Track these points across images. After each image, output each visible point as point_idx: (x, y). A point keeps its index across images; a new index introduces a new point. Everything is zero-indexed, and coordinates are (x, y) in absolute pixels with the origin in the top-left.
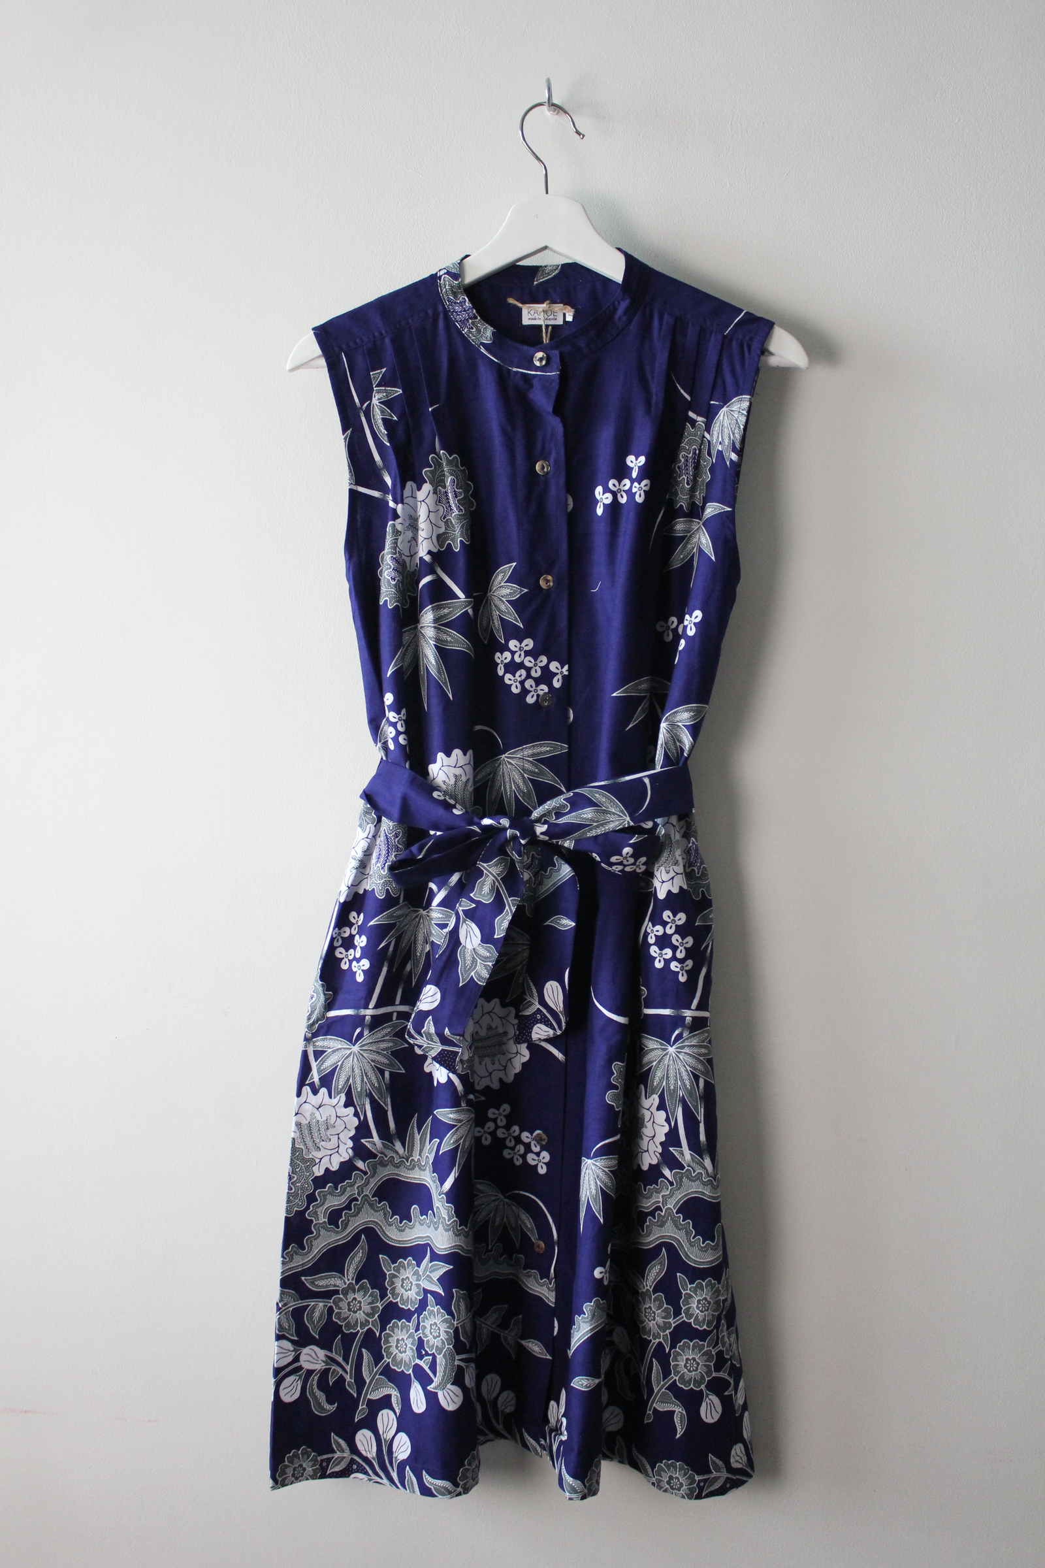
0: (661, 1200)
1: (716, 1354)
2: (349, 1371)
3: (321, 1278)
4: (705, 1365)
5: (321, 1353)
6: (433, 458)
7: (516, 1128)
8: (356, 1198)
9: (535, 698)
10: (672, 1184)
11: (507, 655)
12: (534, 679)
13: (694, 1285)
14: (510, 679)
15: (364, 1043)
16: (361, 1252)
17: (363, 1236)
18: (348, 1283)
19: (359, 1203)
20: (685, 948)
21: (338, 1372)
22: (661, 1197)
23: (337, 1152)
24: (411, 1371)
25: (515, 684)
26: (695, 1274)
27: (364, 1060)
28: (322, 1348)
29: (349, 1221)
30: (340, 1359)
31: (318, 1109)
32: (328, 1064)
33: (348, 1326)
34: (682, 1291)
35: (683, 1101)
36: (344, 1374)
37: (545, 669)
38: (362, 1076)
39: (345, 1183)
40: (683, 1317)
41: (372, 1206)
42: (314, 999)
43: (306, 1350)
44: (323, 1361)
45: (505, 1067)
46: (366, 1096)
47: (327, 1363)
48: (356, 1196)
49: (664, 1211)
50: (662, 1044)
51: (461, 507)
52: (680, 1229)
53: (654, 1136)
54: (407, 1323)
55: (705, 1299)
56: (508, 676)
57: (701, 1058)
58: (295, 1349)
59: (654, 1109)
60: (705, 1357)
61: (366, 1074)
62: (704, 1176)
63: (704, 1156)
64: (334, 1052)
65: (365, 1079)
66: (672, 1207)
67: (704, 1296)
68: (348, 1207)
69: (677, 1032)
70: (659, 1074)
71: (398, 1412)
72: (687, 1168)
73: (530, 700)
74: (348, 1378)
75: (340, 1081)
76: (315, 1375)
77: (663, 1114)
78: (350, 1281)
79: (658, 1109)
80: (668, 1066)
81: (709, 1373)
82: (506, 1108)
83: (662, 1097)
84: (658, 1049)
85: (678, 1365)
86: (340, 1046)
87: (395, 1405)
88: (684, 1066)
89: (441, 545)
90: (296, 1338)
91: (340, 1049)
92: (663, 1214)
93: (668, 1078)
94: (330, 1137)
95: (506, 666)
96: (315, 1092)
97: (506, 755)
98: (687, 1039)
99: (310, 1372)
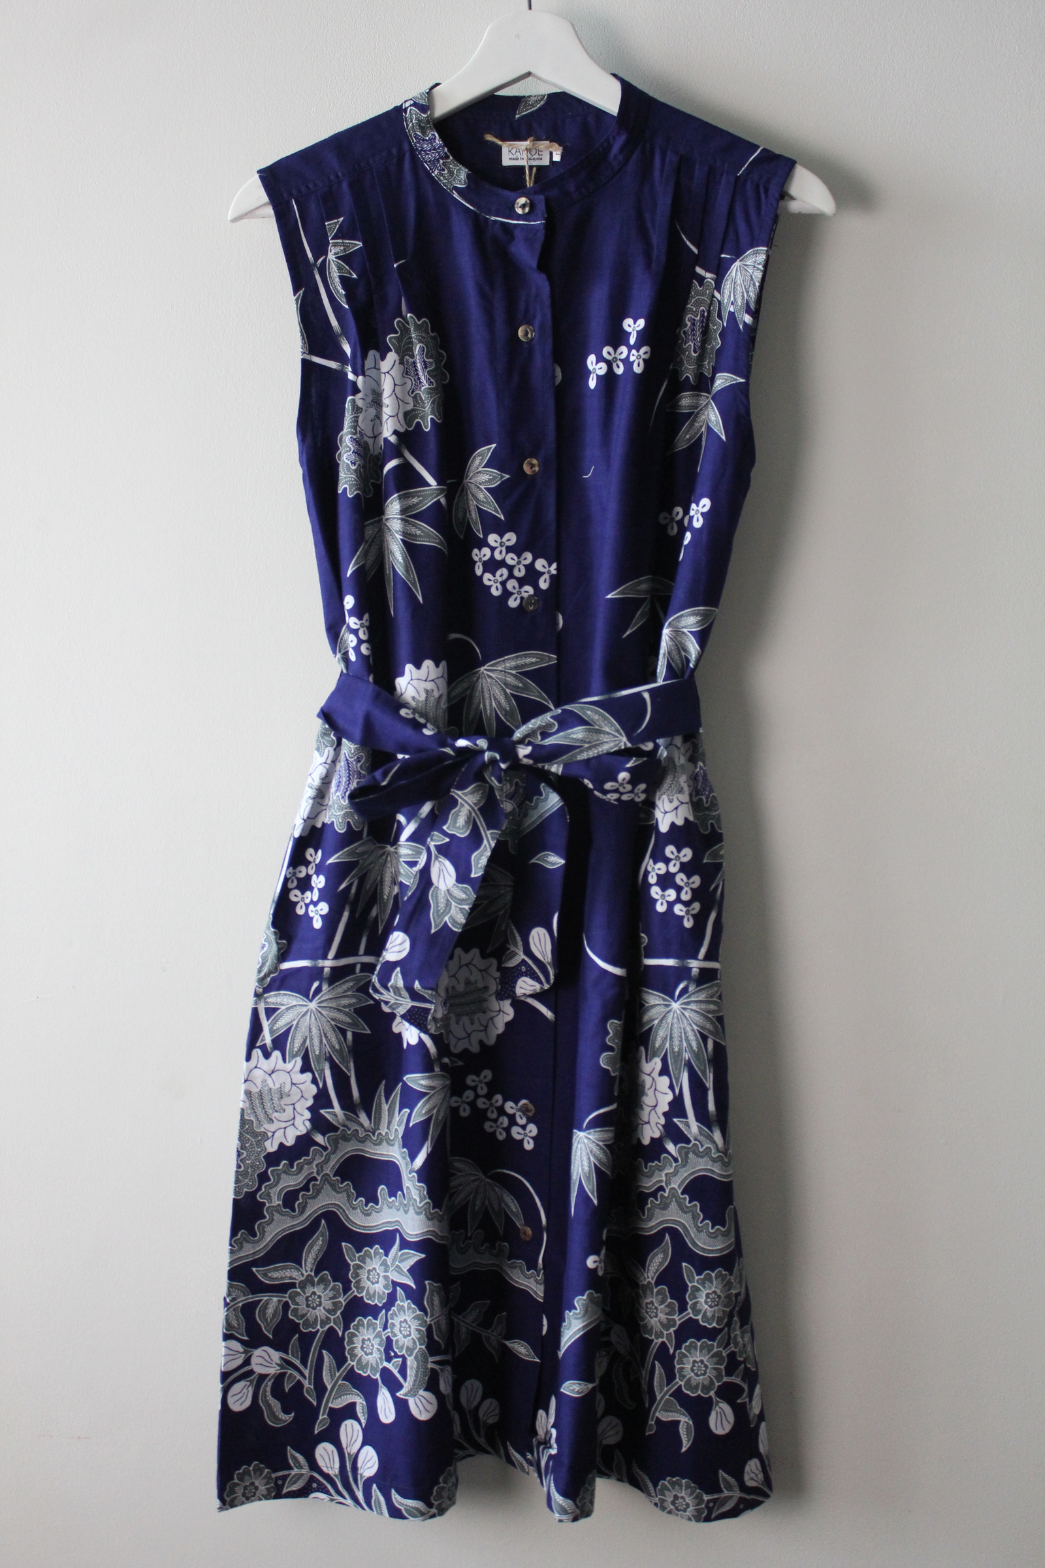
0: (664, 1178)
1: (728, 1355)
2: (307, 1375)
3: (276, 1269)
4: (715, 1369)
5: (276, 1356)
6: (399, 322)
7: (499, 1098)
8: (315, 1177)
9: (518, 601)
10: (676, 1160)
11: (486, 551)
12: (518, 579)
13: (702, 1277)
14: (489, 580)
15: (322, 999)
16: (321, 1239)
17: (323, 1221)
18: (306, 1274)
19: (318, 1183)
20: (691, 889)
21: (295, 1377)
22: (663, 1175)
23: (293, 1124)
24: (378, 1376)
25: (495, 585)
26: (703, 1264)
27: (323, 1019)
28: (276, 1349)
29: (306, 1203)
30: (297, 1363)
31: (270, 1075)
32: (282, 1023)
33: (307, 1324)
34: (688, 1283)
35: (689, 1065)
36: (302, 1379)
37: (530, 568)
38: (321, 1037)
39: (302, 1160)
40: (689, 1314)
41: (333, 1187)
42: (265, 949)
43: (258, 1352)
44: (277, 1364)
45: (486, 1027)
46: (326, 1059)
47: (282, 1367)
48: (315, 1175)
49: (667, 1191)
50: (664, 1000)
51: (432, 380)
52: (685, 1212)
53: (656, 1106)
54: (374, 1321)
55: (715, 1292)
56: (487, 576)
57: (710, 1016)
58: (245, 1350)
59: (655, 1074)
60: (715, 1359)
61: (325, 1034)
62: (713, 1151)
63: (714, 1129)
64: (288, 1009)
65: (324, 1041)
66: (676, 1187)
67: (713, 1289)
68: (306, 1188)
69: (682, 986)
70: (661, 1033)
71: (363, 1422)
72: (693, 1142)
73: (513, 603)
74: (306, 1383)
75: (295, 1043)
76: (269, 1381)
77: (665, 1080)
78: (309, 1273)
79: (661, 1074)
80: (672, 1024)
81: (719, 1377)
82: (487, 1074)
83: (664, 1060)
84: (660, 1005)
85: (683, 1368)
86: (295, 1003)
87: (360, 1415)
88: (690, 1024)
89: (409, 425)
90: (246, 1338)
91: (295, 1006)
92: (666, 1195)
93: (671, 1038)
94: (285, 1107)
95: (485, 564)
96: (267, 1055)
97: (486, 667)
98: (694, 993)
99: (262, 1377)
